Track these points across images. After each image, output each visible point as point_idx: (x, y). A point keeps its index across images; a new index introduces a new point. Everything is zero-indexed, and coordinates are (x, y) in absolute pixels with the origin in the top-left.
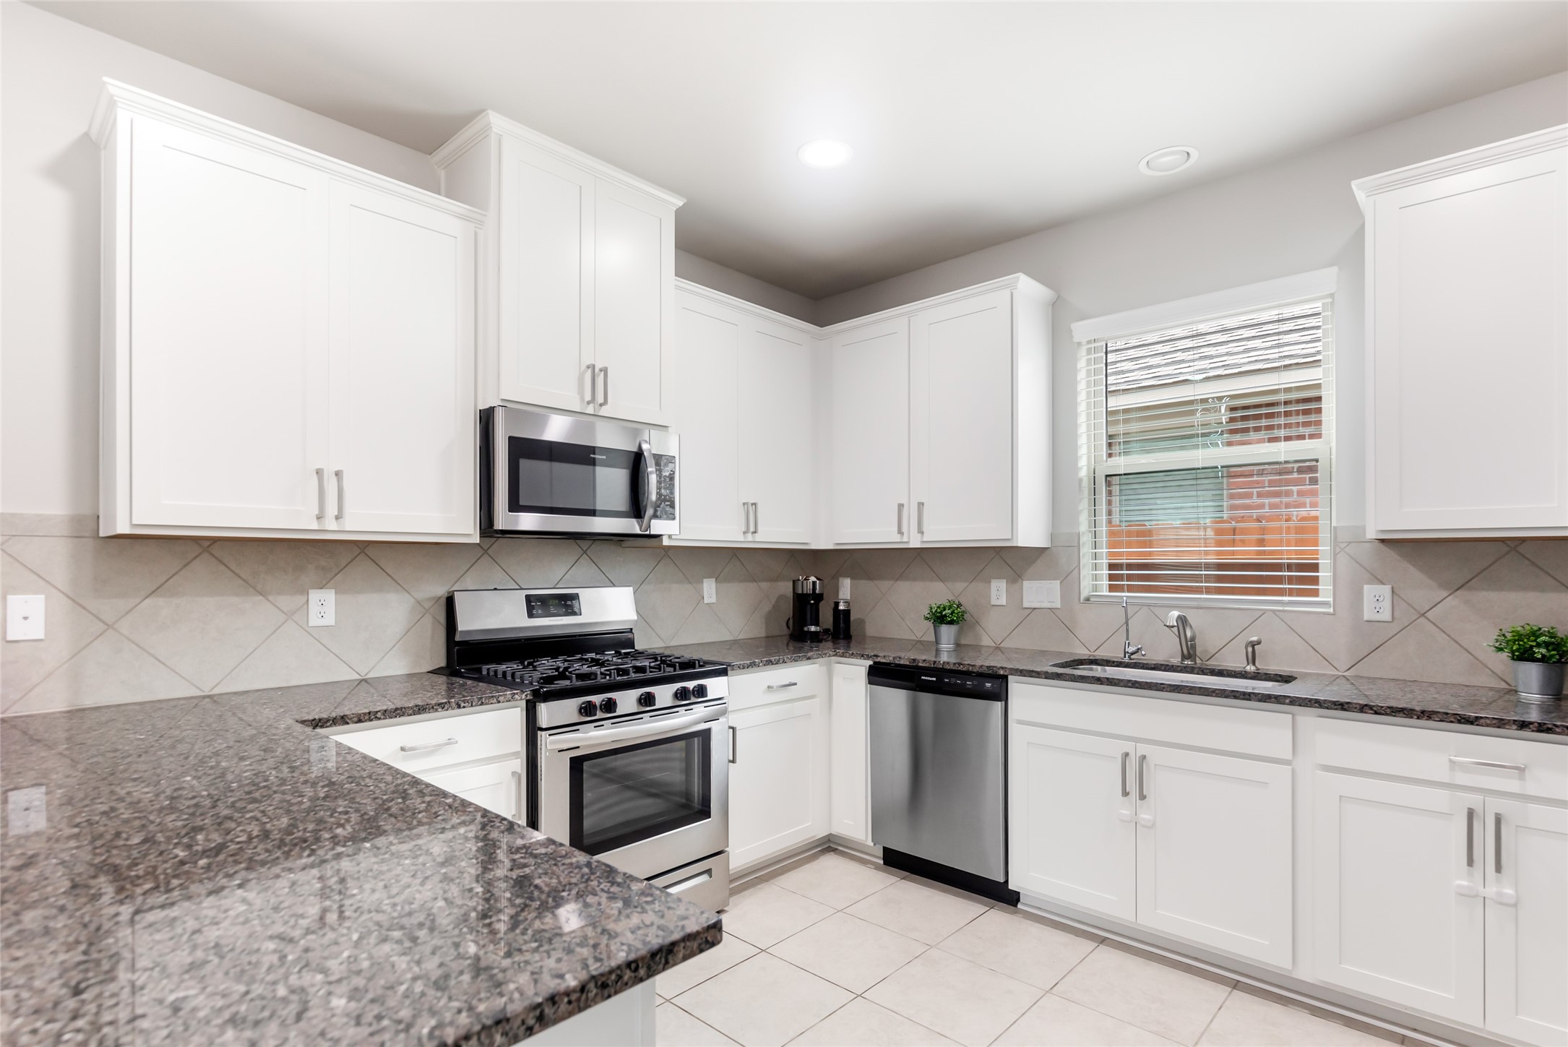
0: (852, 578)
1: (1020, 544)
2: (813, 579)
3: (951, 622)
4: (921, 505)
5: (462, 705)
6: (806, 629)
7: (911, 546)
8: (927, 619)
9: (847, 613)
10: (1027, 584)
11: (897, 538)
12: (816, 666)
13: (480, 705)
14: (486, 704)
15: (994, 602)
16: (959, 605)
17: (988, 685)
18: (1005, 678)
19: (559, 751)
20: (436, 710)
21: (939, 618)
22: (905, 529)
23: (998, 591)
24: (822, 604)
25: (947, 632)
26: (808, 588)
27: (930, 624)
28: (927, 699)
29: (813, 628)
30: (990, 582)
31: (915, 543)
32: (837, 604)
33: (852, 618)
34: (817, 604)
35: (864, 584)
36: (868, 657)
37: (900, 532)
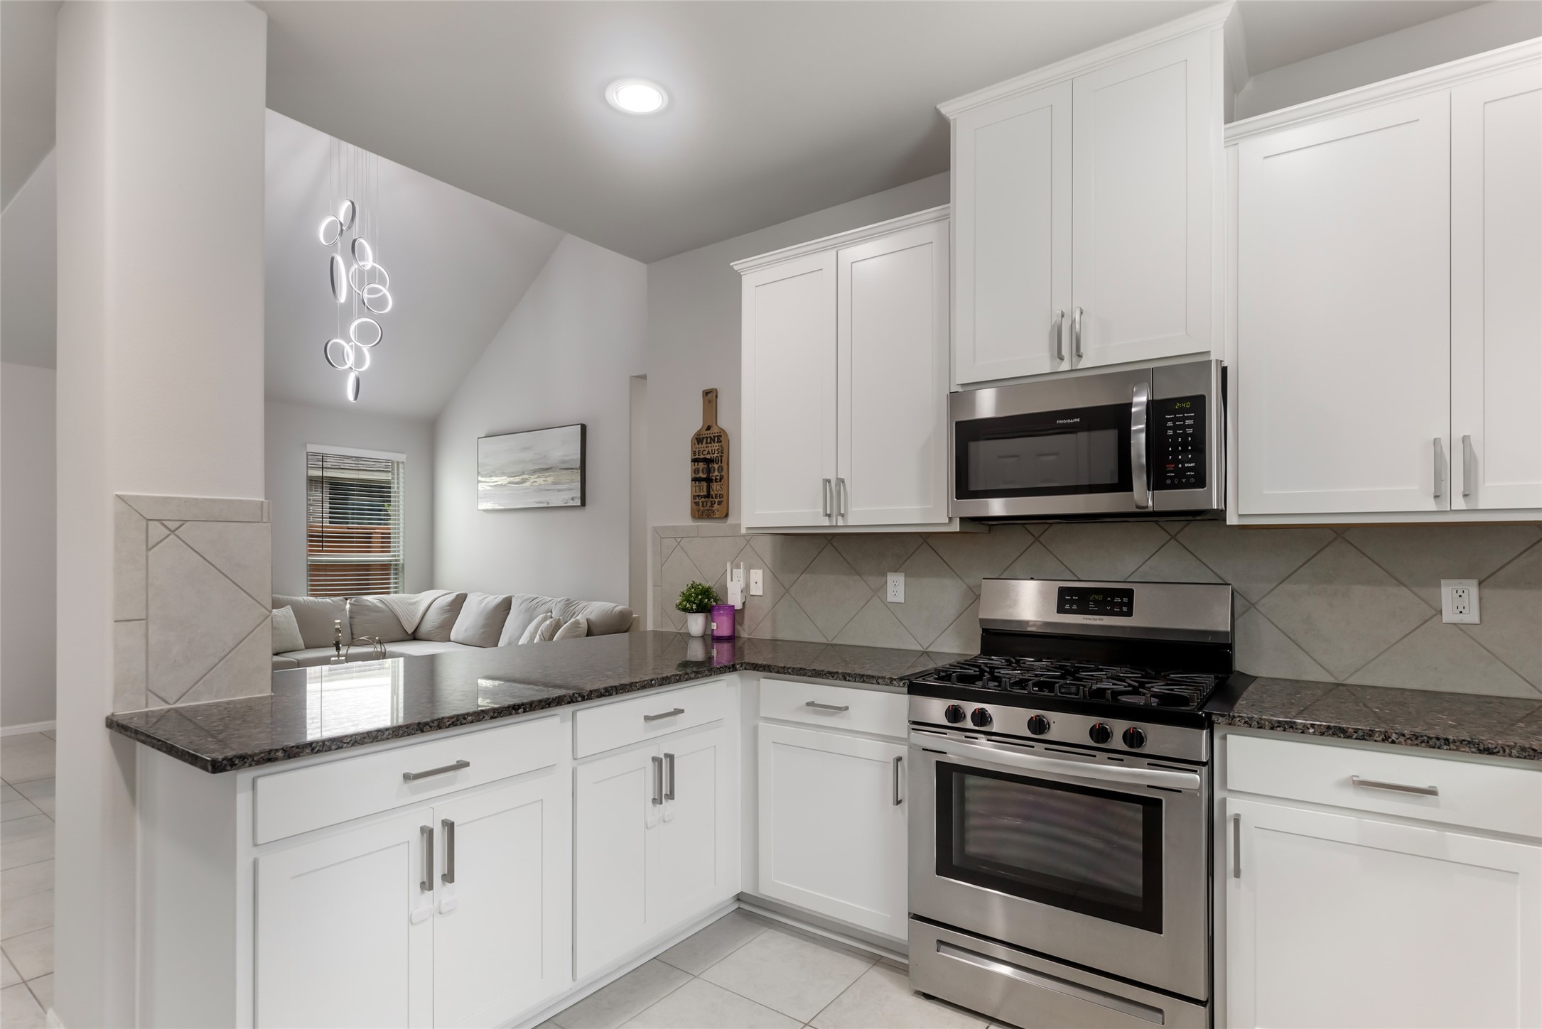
5: (848, 678)
13: (862, 682)
14: (867, 683)
19: (923, 749)
20: (828, 678)
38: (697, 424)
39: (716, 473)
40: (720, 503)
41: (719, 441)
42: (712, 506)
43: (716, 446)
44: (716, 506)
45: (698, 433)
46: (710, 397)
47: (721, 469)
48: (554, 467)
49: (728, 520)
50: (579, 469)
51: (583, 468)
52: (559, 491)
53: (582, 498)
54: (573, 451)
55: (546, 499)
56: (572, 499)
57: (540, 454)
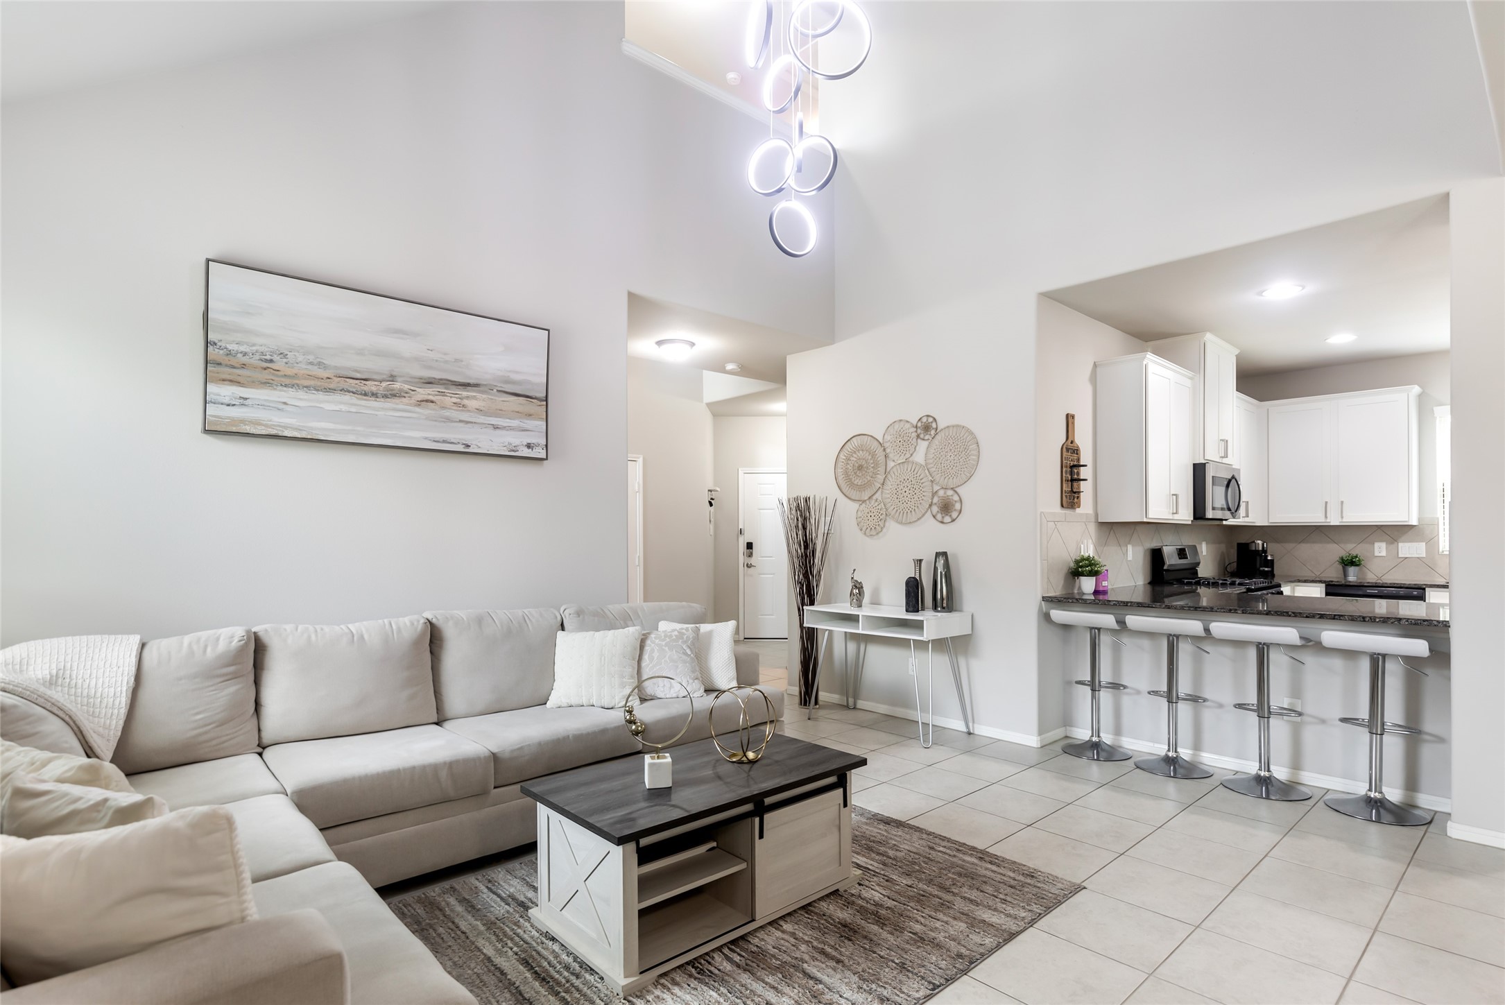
2: (1261, 542)
3: (1352, 565)
6: (1260, 569)
7: (1332, 524)
8: (1339, 563)
10: (1400, 545)
11: (1324, 520)
15: (1377, 554)
16: (1355, 556)
17: (1415, 593)
18: (1424, 589)
21: (1347, 563)
22: (1328, 515)
23: (1380, 549)
25: (1351, 569)
26: (1260, 547)
27: (1342, 567)
29: (1266, 569)
30: (1375, 543)
31: (1334, 522)
34: (1264, 556)
36: (1323, 582)
37: (1326, 516)
38: (1063, 438)
39: (1076, 476)
40: (1078, 497)
42: (1073, 498)
43: (1076, 456)
44: (1076, 500)
45: (1066, 444)
46: (1070, 422)
47: (1078, 473)
48: (485, 385)
49: (1078, 510)
50: (543, 401)
51: (547, 400)
52: (496, 427)
53: (547, 446)
54: (530, 370)
55: (460, 437)
56: (529, 446)
57: (445, 354)
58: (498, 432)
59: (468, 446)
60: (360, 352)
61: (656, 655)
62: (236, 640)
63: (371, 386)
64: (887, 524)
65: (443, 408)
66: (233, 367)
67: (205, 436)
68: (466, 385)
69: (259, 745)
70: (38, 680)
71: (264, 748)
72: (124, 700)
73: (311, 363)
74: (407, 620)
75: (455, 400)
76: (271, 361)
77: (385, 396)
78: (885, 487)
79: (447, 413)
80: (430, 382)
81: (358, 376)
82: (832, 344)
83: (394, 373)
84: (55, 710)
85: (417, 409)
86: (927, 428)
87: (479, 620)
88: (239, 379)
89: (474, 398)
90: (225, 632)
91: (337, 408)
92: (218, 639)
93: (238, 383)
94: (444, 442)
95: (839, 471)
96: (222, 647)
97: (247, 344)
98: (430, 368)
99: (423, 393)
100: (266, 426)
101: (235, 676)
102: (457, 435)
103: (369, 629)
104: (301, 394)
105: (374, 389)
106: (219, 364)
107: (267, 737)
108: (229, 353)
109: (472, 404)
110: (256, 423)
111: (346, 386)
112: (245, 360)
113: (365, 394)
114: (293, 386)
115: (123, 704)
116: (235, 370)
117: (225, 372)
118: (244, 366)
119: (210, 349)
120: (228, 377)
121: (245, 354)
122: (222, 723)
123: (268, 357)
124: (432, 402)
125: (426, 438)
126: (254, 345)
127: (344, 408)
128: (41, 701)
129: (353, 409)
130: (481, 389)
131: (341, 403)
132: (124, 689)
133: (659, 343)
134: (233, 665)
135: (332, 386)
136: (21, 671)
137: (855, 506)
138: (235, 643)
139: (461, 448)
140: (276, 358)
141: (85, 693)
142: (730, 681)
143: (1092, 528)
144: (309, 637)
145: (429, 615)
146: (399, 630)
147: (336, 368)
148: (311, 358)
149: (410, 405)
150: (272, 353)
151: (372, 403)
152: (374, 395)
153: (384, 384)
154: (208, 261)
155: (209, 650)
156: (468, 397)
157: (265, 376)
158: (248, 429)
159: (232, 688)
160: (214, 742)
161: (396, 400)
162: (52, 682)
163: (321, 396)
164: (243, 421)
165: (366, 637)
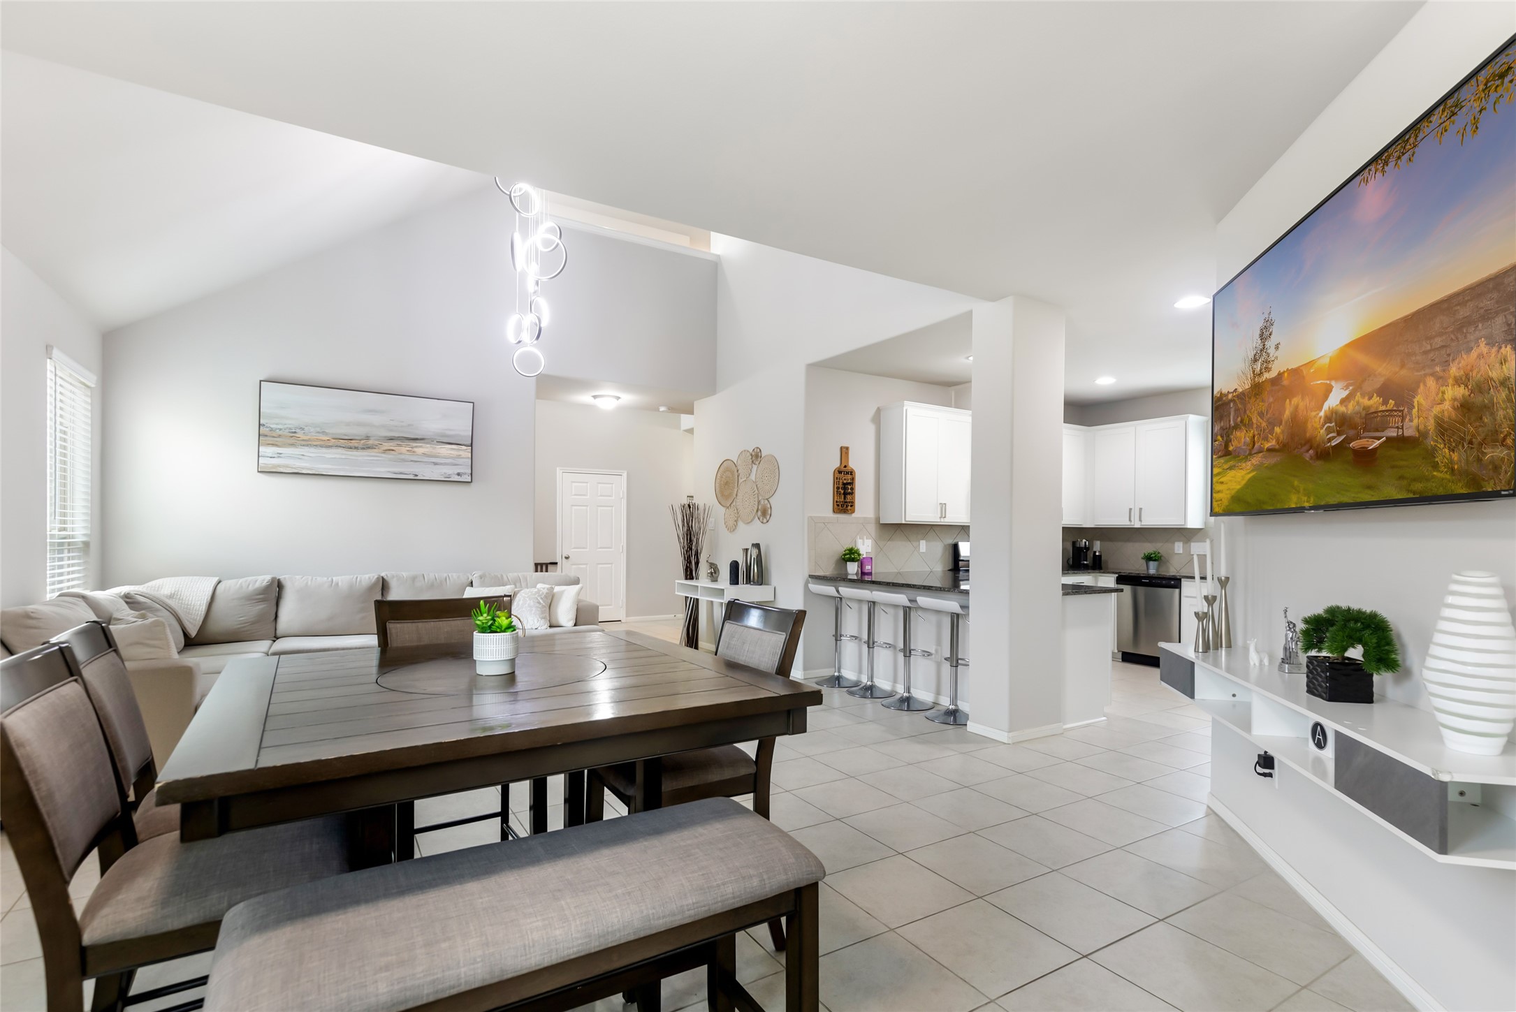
0: (1101, 541)
1: (1188, 527)
2: (1084, 540)
3: (1155, 560)
4: (1141, 509)
6: (1082, 562)
7: (1135, 527)
8: (1142, 558)
9: (1100, 556)
10: (1193, 544)
11: (1128, 523)
12: (1091, 577)
16: (1159, 553)
17: (1173, 582)
18: (1180, 580)
21: (1149, 558)
22: (1132, 519)
23: (1179, 547)
24: (1088, 552)
25: (1152, 564)
26: (1083, 544)
27: (1144, 562)
28: (1141, 590)
29: (1085, 562)
30: (1174, 543)
31: (1137, 525)
32: (1095, 552)
33: (1103, 559)
34: (1086, 552)
35: (1109, 544)
36: (1116, 573)
37: (1130, 520)
38: (836, 464)
39: (849, 490)
40: (851, 506)
41: (851, 474)
42: (847, 507)
43: (849, 477)
44: (849, 507)
45: (839, 468)
46: (844, 451)
47: (852, 489)
48: (428, 439)
49: (853, 515)
50: (469, 446)
51: (472, 446)
52: (436, 464)
53: (471, 474)
54: (461, 427)
55: (412, 470)
56: (459, 474)
57: (402, 422)
58: (437, 466)
59: (416, 475)
60: (348, 424)
61: (521, 602)
62: (266, 582)
63: (354, 443)
64: (739, 524)
65: (401, 454)
66: (274, 437)
67: (259, 474)
68: (415, 439)
69: (275, 637)
70: (164, 595)
71: (278, 639)
72: (204, 607)
73: (318, 432)
74: (367, 576)
75: (408, 449)
76: (295, 432)
77: (363, 449)
78: (738, 497)
79: (403, 457)
80: (391, 439)
81: (346, 438)
82: (713, 395)
83: (369, 435)
84: (167, 608)
85: (383, 455)
86: (757, 456)
87: (414, 579)
88: (277, 443)
89: (421, 447)
90: (260, 578)
91: (333, 456)
92: (256, 581)
93: (277, 446)
94: (401, 473)
95: (717, 485)
96: (258, 585)
97: (281, 424)
98: (391, 431)
99: (387, 445)
100: (292, 468)
101: (263, 600)
102: (409, 470)
103: (343, 580)
104: (312, 450)
105: (356, 445)
106: (266, 436)
107: (279, 633)
108: (272, 430)
109: (420, 451)
110: (287, 466)
111: (339, 444)
112: (281, 433)
113: (351, 448)
114: (307, 445)
115: (204, 610)
116: (275, 439)
117: (270, 440)
118: (279, 436)
119: (261, 428)
120: (271, 443)
121: (280, 430)
122: (253, 623)
123: (294, 431)
124: (393, 450)
125: (389, 472)
126: (285, 424)
127: (338, 456)
128: (161, 603)
129: (343, 457)
130: (426, 441)
131: (336, 454)
132: (205, 602)
133: (595, 397)
134: (260, 594)
135: (330, 444)
136: (158, 590)
137: (723, 509)
138: (265, 583)
139: (411, 477)
140: (297, 431)
141: (186, 602)
142: (569, 621)
143: (872, 528)
144: (307, 583)
145: (383, 574)
146: (361, 581)
147: (333, 434)
148: (318, 429)
149: (379, 453)
150: (296, 428)
151: (355, 453)
152: (356, 448)
153: (362, 442)
154: (261, 381)
155: (250, 586)
156: (416, 447)
157: (292, 441)
158: (282, 470)
159: (261, 606)
160: (248, 632)
161: (370, 450)
162: (171, 596)
163: (324, 450)
164: (279, 466)
165: (340, 584)
